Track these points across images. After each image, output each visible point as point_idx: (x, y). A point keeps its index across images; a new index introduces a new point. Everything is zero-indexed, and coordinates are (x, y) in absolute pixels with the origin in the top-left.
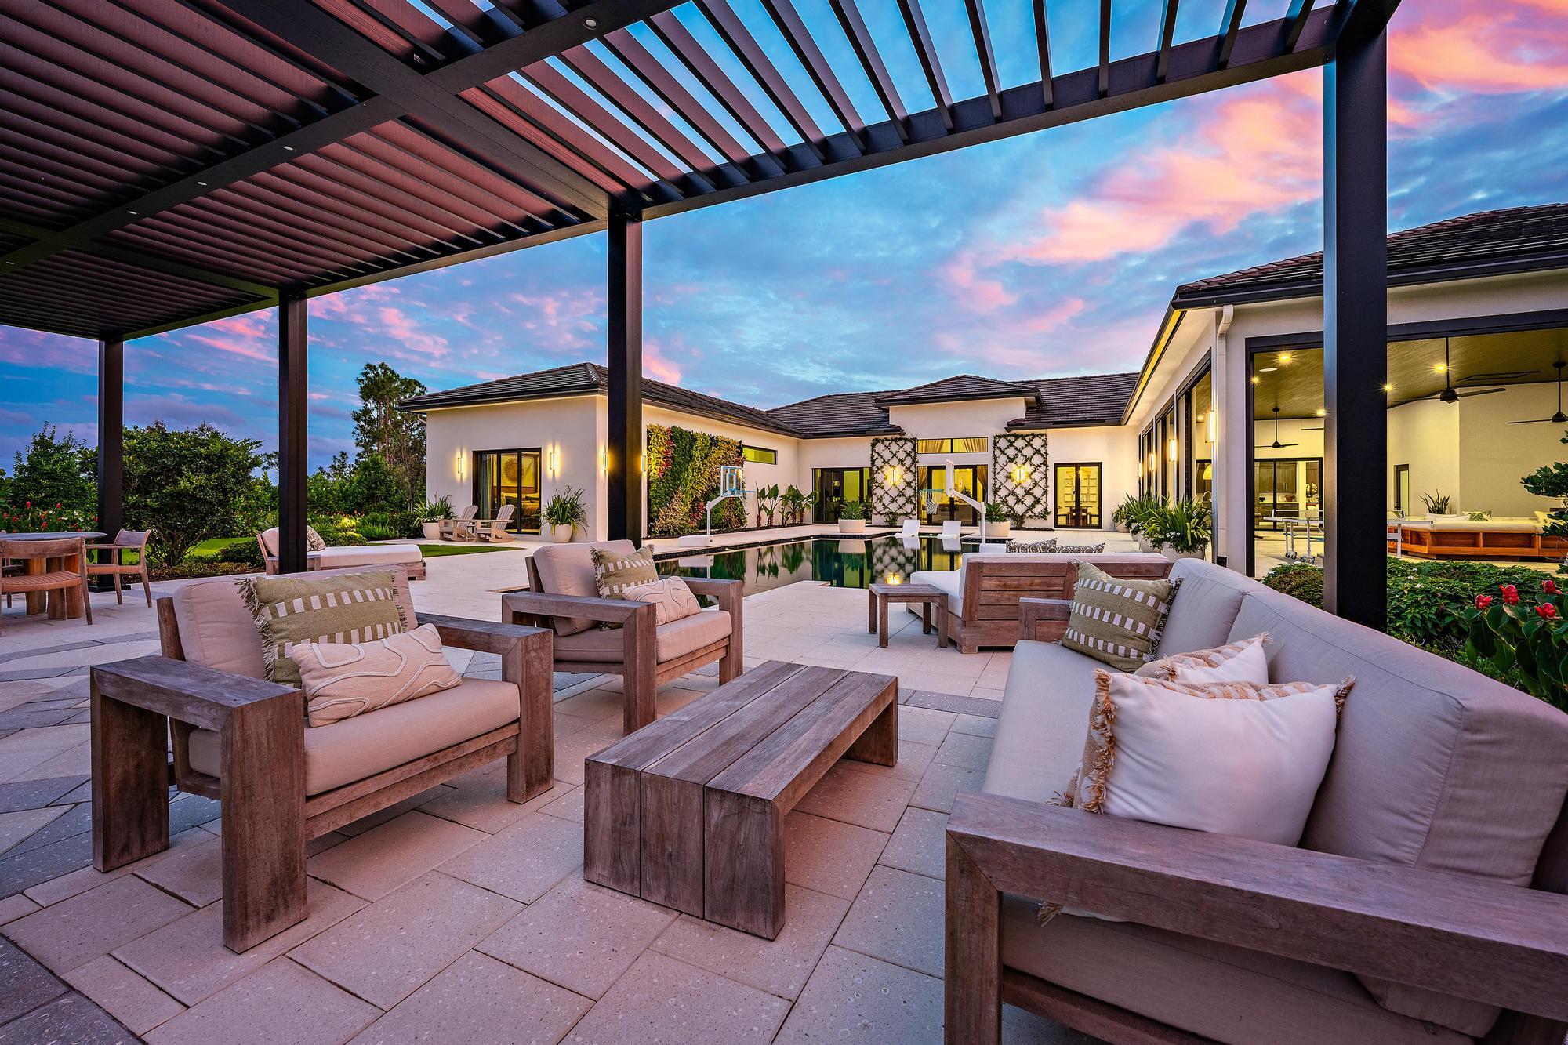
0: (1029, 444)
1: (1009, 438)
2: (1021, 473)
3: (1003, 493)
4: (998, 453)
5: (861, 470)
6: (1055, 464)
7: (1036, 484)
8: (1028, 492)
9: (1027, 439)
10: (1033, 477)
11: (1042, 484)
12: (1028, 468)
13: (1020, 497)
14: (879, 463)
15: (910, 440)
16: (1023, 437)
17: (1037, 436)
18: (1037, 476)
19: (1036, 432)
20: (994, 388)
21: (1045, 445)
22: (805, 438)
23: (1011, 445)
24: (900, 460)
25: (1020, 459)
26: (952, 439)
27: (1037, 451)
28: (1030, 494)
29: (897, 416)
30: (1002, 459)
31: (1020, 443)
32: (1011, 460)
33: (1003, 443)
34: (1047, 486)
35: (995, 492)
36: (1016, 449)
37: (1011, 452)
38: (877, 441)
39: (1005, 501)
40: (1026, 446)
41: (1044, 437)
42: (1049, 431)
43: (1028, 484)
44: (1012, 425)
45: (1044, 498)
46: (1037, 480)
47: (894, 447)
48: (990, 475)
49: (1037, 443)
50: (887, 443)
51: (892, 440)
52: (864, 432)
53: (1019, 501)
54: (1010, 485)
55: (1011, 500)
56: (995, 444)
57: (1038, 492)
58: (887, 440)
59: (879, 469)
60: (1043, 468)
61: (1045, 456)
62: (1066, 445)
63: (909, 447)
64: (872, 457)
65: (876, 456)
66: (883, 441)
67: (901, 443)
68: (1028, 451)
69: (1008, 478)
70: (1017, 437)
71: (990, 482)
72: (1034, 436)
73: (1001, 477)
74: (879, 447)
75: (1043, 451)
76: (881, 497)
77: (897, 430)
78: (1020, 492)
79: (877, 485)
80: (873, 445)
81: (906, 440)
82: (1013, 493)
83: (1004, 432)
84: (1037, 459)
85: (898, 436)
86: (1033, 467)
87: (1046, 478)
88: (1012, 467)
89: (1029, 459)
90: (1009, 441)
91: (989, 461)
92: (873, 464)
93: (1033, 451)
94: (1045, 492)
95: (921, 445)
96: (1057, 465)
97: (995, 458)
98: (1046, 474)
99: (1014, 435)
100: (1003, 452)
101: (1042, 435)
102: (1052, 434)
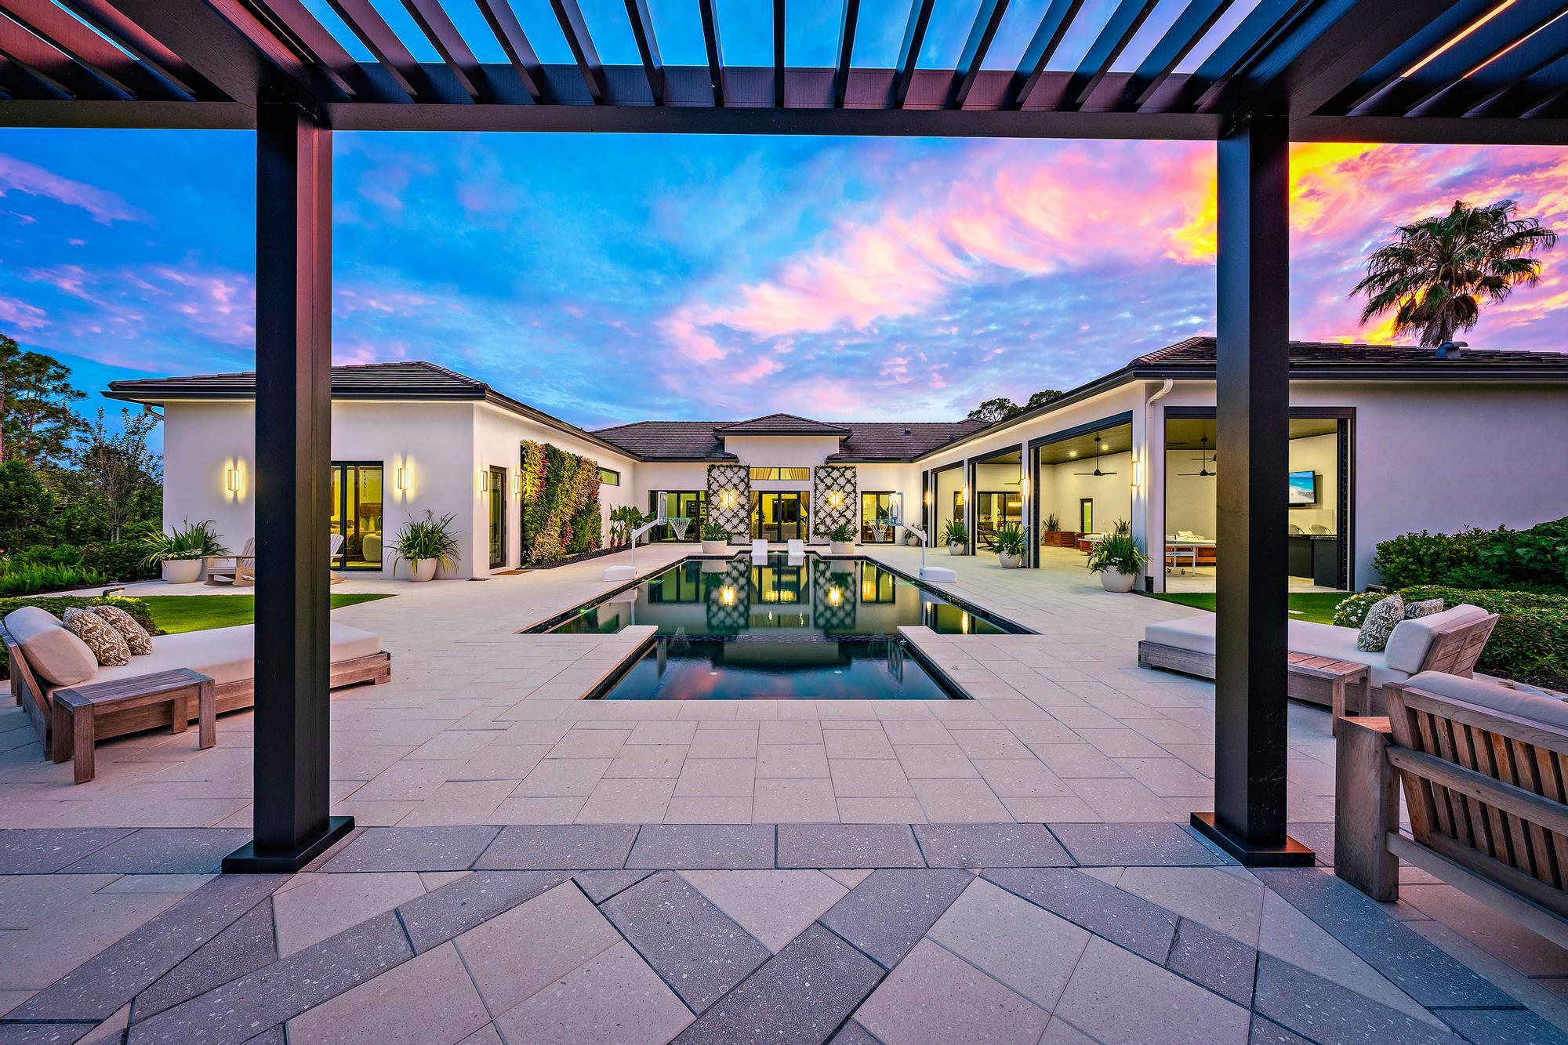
0: (842, 475)
1: (826, 469)
2: (836, 499)
3: (822, 515)
4: (818, 481)
5: (697, 493)
6: (862, 492)
7: (848, 508)
8: (841, 515)
9: (841, 470)
10: (845, 501)
11: (852, 507)
12: (841, 495)
13: (835, 518)
14: (715, 487)
15: (744, 468)
16: (838, 469)
17: (848, 468)
18: (849, 501)
19: (848, 465)
20: (814, 428)
21: (854, 477)
22: (644, 461)
23: (829, 475)
24: (734, 485)
25: (835, 487)
26: (780, 468)
27: (849, 481)
28: (843, 516)
29: (732, 445)
30: (821, 487)
31: (835, 474)
32: (829, 487)
33: (822, 473)
34: (856, 510)
35: (816, 514)
36: (833, 478)
37: (829, 481)
38: (713, 467)
39: (823, 522)
40: (840, 476)
41: (854, 470)
42: (857, 465)
43: (841, 508)
44: (830, 459)
45: (853, 519)
46: (849, 505)
47: (729, 473)
48: (812, 500)
49: (848, 474)
50: (722, 469)
51: (727, 466)
52: (704, 458)
53: (834, 521)
54: (828, 508)
55: (828, 521)
56: (816, 474)
57: (849, 514)
58: (723, 466)
59: (715, 493)
60: (853, 495)
61: (854, 486)
62: (872, 476)
63: (742, 473)
64: (709, 481)
65: (712, 480)
66: (718, 467)
67: (735, 470)
68: (842, 481)
69: (826, 502)
70: (833, 468)
71: (812, 506)
72: (847, 468)
73: (820, 502)
74: (715, 473)
75: (853, 481)
76: (717, 518)
77: (735, 458)
78: (835, 515)
79: (713, 507)
80: (710, 471)
81: (740, 467)
82: (830, 515)
83: (824, 465)
84: (849, 488)
85: (733, 464)
86: (846, 494)
87: (856, 503)
88: (829, 493)
89: (843, 487)
90: (827, 472)
91: (811, 488)
92: (709, 488)
93: (845, 481)
94: (855, 515)
95: (753, 474)
96: (863, 493)
97: (816, 485)
98: (855, 500)
99: (830, 467)
100: (822, 481)
101: (852, 468)
102: (860, 468)
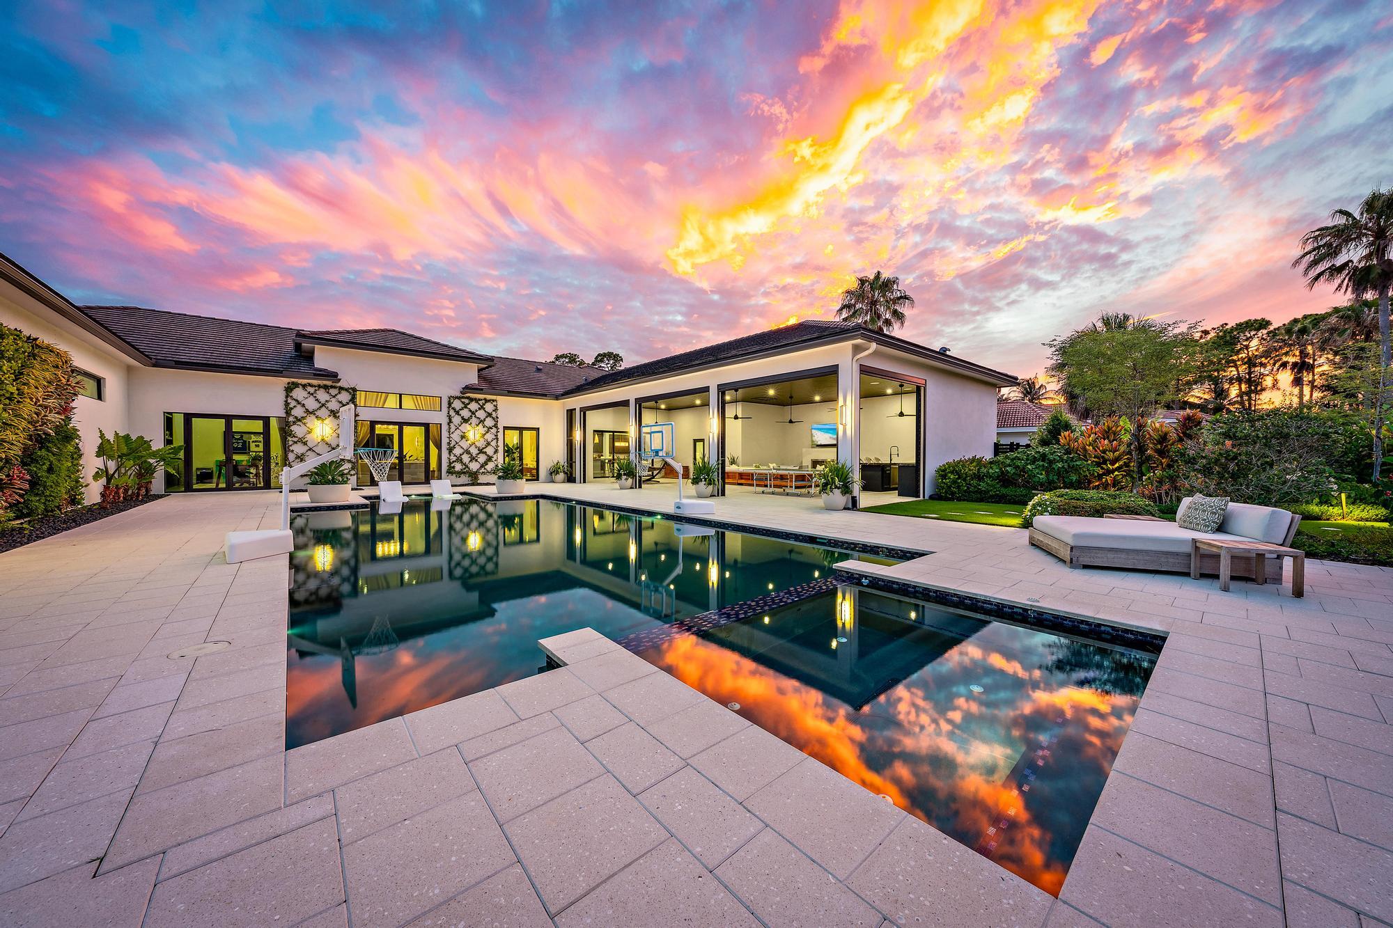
0: (482, 408)
1: (463, 400)
2: (474, 433)
3: (457, 451)
4: (452, 413)
5: (266, 420)
6: (504, 427)
7: (488, 444)
8: (481, 451)
9: (481, 402)
10: (486, 437)
11: (494, 443)
12: (481, 430)
13: (474, 455)
14: (298, 412)
15: (346, 390)
16: (477, 400)
17: (489, 401)
18: (489, 437)
19: (489, 397)
21: (496, 410)
22: (154, 366)
23: (466, 407)
24: (332, 411)
25: (474, 420)
26: (401, 395)
27: (489, 415)
28: (483, 453)
29: (324, 358)
30: (457, 420)
31: (473, 406)
32: (465, 421)
33: (457, 404)
34: (497, 446)
35: (450, 450)
36: (470, 411)
37: (465, 413)
38: (296, 385)
39: (459, 460)
40: (480, 409)
41: (495, 403)
42: (498, 398)
43: (481, 444)
44: (468, 388)
45: (495, 456)
46: (489, 440)
47: (322, 395)
48: (445, 434)
49: (489, 407)
50: (311, 390)
51: (319, 386)
52: (281, 372)
53: (473, 459)
54: (465, 444)
55: (466, 458)
56: (450, 404)
57: (490, 451)
58: (311, 385)
59: (299, 420)
60: (494, 430)
61: (496, 420)
62: (515, 411)
63: (345, 397)
64: (287, 404)
65: (293, 404)
66: (304, 386)
67: (333, 392)
68: (481, 414)
69: (463, 437)
70: (471, 400)
71: (445, 441)
72: (487, 401)
73: (456, 436)
74: (299, 393)
75: (494, 415)
76: (303, 455)
77: (333, 376)
78: (474, 451)
79: (296, 439)
80: (289, 389)
81: (341, 388)
82: (468, 452)
83: (459, 394)
84: (489, 422)
85: (329, 383)
86: (486, 429)
87: (497, 439)
88: (466, 427)
89: (482, 421)
90: (463, 403)
91: (444, 421)
92: (288, 413)
93: (485, 415)
94: (496, 451)
95: (360, 399)
96: (505, 428)
97: (450, 417)
98: (497, 436)
99: (468, 398)
100: (457, 413)
101: (493, 401)
102: (502, 401)
